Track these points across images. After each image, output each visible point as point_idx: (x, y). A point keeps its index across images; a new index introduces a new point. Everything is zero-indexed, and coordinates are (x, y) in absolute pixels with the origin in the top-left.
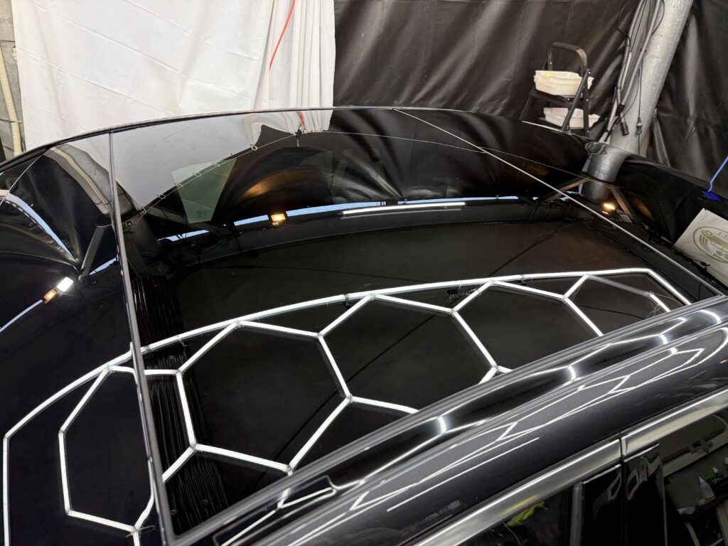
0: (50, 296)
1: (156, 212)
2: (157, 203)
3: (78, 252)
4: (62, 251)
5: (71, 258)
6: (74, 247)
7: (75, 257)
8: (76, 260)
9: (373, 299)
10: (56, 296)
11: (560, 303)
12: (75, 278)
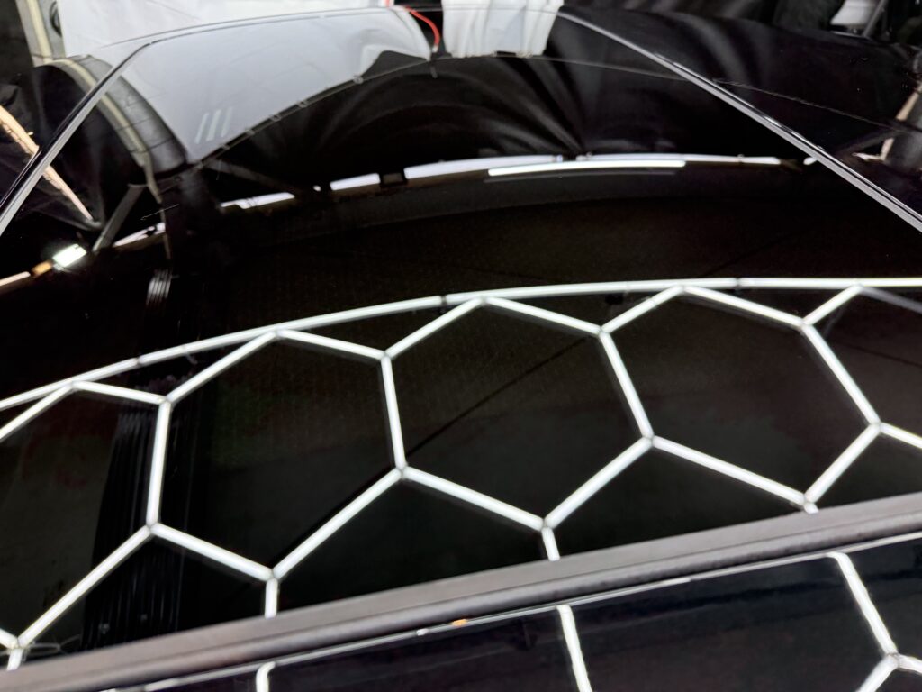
0: (42, 269)
1: (219, 166)
2: (219, 154)
8: (97, 224)
9: (483, 305)
10: (52, 270)
11: (794, 335)
12: (89, 248)
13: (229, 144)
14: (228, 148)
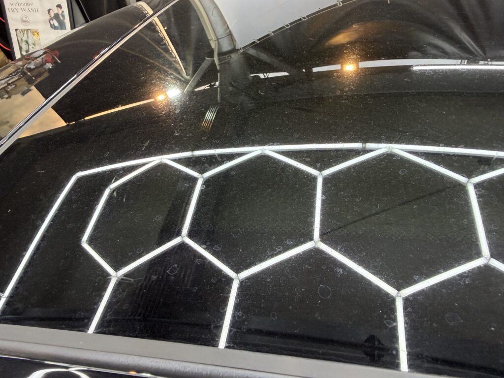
3: (191, 72)
4: (179, 68)
5: (184, 74)
6: (189, 68)
7: (187, 75)
9: (389, 153)
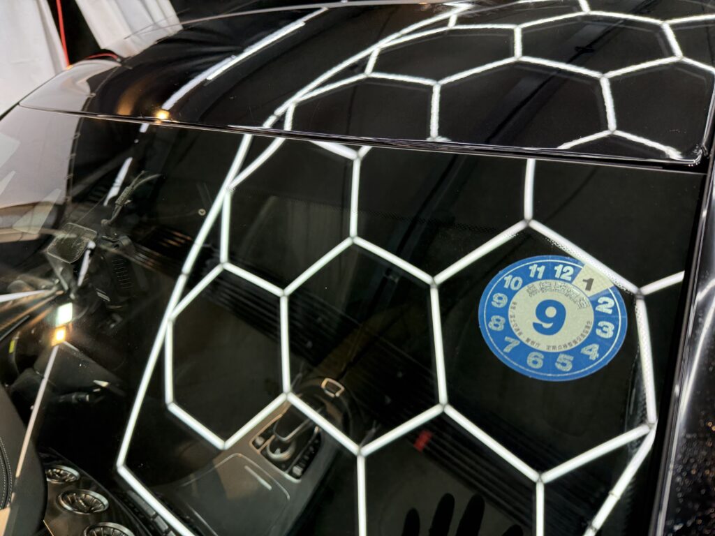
13: (69, 172)
14: (72, 175)
